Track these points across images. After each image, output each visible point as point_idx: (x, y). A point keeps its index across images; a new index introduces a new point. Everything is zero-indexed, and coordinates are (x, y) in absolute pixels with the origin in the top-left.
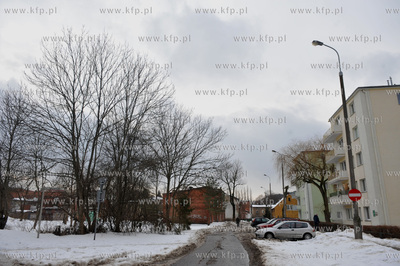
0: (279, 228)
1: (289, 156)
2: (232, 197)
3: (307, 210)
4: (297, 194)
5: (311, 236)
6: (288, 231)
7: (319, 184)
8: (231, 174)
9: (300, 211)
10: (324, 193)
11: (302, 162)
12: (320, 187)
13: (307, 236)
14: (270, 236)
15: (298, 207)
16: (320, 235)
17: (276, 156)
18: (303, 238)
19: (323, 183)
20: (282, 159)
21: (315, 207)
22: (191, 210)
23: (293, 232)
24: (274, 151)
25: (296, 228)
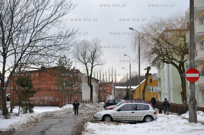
0: (119, 110)
1: (148, 35)
5: (152, 119)
7: (178, 64)
8: (89, 54)
9: (160, 93)
13: (148, 118)
14: (108, 119)
22: (34, 92)
23: (133, 115)
24: (131, 29)
25: (136, 110)
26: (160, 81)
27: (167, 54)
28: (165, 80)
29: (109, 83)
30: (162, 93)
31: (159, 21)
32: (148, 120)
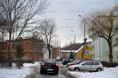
0: (83, 65)
1: (89, 19)
2: (49, 46)
3: (98, 54)
4: (92, 44)
5: (101, 70)
6: (88, 66)
7: (107, 38)
9: (94, 55)
10: (110, 44)
11: (97, 23)
12: (108, 40)
13: (99, 69)
14: (77, 69)
15: (93, 53)
16: (106, 69)
17: (80, 19)
18: (97, 71)
19: (110, 37)
20: (84, 21)
21: (104, 53)
22: (24, 54)
23: (91, 67)
24: (80, 16)
25: (92, 65)
26: (94, 48)
27: (101, 31)
28: (97, 47)
29: (57, 48)
30: (95, 55)
31: (96, 11)
32: (99, 70)
